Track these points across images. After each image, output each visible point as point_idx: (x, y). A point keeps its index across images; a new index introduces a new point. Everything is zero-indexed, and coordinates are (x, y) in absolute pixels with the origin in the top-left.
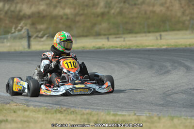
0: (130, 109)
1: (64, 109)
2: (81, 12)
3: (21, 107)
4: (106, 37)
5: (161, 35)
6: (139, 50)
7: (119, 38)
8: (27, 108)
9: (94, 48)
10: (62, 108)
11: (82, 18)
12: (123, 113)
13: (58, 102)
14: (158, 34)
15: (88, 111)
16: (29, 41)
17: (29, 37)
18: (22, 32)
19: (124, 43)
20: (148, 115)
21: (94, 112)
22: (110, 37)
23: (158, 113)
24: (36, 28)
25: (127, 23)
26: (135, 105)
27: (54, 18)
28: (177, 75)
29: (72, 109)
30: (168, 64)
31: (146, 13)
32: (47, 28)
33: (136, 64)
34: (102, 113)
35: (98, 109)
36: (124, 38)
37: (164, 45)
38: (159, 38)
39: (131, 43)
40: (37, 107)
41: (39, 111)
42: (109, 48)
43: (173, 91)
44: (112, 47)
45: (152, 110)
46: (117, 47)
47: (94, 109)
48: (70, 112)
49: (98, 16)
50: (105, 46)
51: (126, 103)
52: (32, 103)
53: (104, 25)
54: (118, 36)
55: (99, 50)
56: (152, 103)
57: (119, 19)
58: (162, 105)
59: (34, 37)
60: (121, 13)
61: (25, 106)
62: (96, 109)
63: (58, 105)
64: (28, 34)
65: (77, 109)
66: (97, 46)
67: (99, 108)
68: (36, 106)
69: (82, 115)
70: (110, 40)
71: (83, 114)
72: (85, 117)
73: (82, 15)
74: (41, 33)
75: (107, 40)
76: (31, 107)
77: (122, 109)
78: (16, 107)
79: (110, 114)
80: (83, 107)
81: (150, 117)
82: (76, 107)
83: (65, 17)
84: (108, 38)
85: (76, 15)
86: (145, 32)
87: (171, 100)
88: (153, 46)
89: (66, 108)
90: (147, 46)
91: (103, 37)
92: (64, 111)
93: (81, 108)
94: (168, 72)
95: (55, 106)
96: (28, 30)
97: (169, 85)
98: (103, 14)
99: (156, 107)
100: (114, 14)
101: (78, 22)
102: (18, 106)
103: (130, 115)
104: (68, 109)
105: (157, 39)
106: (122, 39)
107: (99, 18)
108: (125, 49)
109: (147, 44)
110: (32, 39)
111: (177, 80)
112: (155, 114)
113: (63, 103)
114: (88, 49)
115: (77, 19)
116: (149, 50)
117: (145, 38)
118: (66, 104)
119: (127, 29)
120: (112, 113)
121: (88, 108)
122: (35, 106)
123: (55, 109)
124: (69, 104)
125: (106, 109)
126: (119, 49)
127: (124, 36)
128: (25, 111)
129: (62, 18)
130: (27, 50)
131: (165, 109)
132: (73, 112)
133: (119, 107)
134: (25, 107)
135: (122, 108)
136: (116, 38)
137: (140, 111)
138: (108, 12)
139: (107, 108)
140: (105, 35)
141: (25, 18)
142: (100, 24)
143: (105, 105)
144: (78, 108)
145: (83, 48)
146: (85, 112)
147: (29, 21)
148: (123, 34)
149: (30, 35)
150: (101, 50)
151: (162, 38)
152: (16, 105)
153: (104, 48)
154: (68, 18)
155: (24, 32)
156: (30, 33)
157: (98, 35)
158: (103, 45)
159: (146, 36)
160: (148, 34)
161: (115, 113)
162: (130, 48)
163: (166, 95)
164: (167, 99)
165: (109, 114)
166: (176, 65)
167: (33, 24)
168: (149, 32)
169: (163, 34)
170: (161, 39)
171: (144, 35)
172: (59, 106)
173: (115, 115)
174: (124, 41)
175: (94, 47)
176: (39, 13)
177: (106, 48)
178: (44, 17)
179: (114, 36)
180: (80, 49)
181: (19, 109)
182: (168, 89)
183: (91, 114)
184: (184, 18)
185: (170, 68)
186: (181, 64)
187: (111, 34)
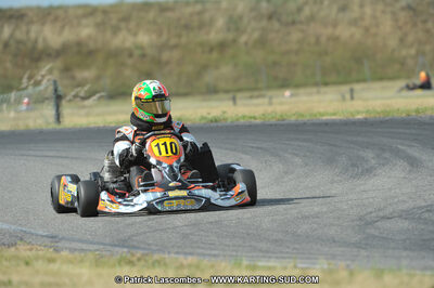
0: (285, 255)
1: (139, 255)
2: (173, 41)
3: (40, 253)
4: (231, 95)
5: (352, 91)
6: (305, 123)
7: (258, 97)
8: (55, 255)
9: (203, 121)
10: (133, 255)
11: (176, 54)
12: (271, 264)
13: (125, 241)
14: (345, 88)
15: (190, 259)
16: (58, 107)
17: (58, 98)
18: (42, 88)
19: (270, 109)
20: (326, 266)
21: (206, 262)
22: (239, 95)
23: (349, 262)
24: (73, 78)
25: (275, 64)
26: (297, 246)
27: (114, 55)
28: (389, 177)
29: (156, 257)
30: (369, 154)
31: (318, 41)
32: (98, 78)
33: (297, 155)
34: (223, 264)
35: (215, 256)
36: (271, 98)
37: (358, 112)
38: (348, 96)
39: (285, 108)
40: (77, 253)
41: (82, 261)
42: (237, 120)
43: (381, 214)
44: (244, 117)
45: (334, 257)
46: (255, 118)
47: (204, 255)
48: (150, 261)
49: (211, 50)
50: (226, 115)
51: (277, 241)
52: (67, 245)
53: (226, 70)
54: (256, 93)
55: (215, 124)
56: (334, 241)
58: (357, 245)
59: (68, 98)
60: (262, 42)
61: (51, 250)
62: (209, 255)
63: (124, 246)
64: (56, 90)
65: (167, 256)
66: (210, 117)
67: (215, 252)
68: (75, 250)
69: (177, 268)
70: (238, 102)
71: (181, 267)
73: (176, 46)
74: (86, 88)
75: (231, 103)
76: (65, 253)
77: (267, 254)
78: (29, 253)
79: (241, 265)
80: (180, 250)
81: (331, 271)
82: (164, 252)
83: (137, 53)
84: (234, 99)
85: (162, 48)
86: (316, 84)
87: (377, 233)
88: (335, 114)
89: (143, 255)
90: (322, 115)
91: (222, 96)
92: (139, 260)
93: (177, 253)
94: (369, 171)
95: (117, 249)
96: (55, 82)
97: (371, 200)
98: (222, 46)
99: (344, 249)
100: (246, 44)
101: (167, 63)
102: (34, 252)
104: (147, 255)
105: (344, 99)
106: (266, 100)
107: (215, 55)
108: (273, 121)
109: (322, 110)
110: (64, 102)
111: (390, 189)
112: (343, 264)
113: (135, 243)
115: (166, 56)
116: (326, 124)
117: (316, 98)
118: (142, 246)
119: (276, 78)
120: (245, 263)
121: (191, 254)
122: (72, 250)
123: (118, 257)
124: (149, 245)
125: (231, 256)
126: (258, 121)
127: (270, 93)
128: (51, 260)
129: (131, 55)
130: (53, 126)
131: (363, 253)
132: (158, 262)
133: (261, 251)
134: (50, 253)
135: (267, 252)
136: (251, 97)
137: (308, 258)
138: (234, 41)
139: (234, 253)
140: (227, 92)
141: (49, 55)
142: (217, 67)
143: (229, 246)
144: (169, 253)
146: (185, 262)
147: (59, 63)
148: (269, 88)
149: (59, 93)
150: (219, 124)
151: (355, 95)
152: (31, 250)
153: (225, 119)
154: (144, 56)
155: (47, 88)
156: (60, 88)
157: (212, 91)
158: (224, 112)
159: (318, 92)
160: (323, 89)
161: (252, 263)
162: (284, 120)
163: (365, 222)
164: (368, 231)
165: (238, 266)
166: (387, 155)
167: (67, 69)
168: (326, 84)
169: (357, 87)
170: (352, 98)
171: (314, 90)
172: (125, 250)
174: (270, 104)
175: (203, 118)
176: (79, 44)
177: (229, 121)
178: (91, 53)
179: (248, 94)
181: (37, 258)
182: (370, 210)
183: (198, 267)
184: (404, 52)
185: (373, 162)
186: (398, 154)
187: (240, 90)
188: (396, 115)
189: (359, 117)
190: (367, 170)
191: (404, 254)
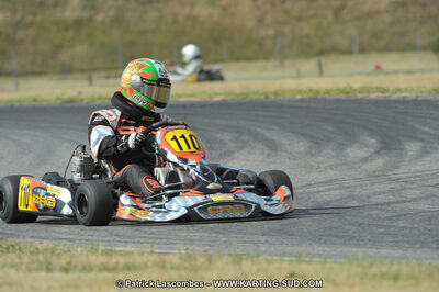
0: (142, 240)
2: (28, 19)
4: (86, 75)
9: (59, 102)
11: (31, 33)
12: (128, 249)
15: (46, 244)
20: (183, 252)
21: (61, 247)
22: (95, 75)
23: (207, 248)
25: (132, 44)
26: (154, 230)
28: (248, 161)
29: (11, 241)
30: (227, 137)
31: (175, 21)
34: (79, 250)
35: (70, 240)
37: (217, 94)
42: (93, 101)
44: (100, 98)
45: (191, 241)
47: (59, 239)
48: (5, 246)
49: (67, 29)
50: (83, 96)
53: (82, 49)
54: (112, 73)
55: (70, 105)
57: (116, 34)
58: (216, 230)
60: (118, 21)
62: (65, 239)
65: (22, 240)
66: (66, 97)
67: (71, 237)
69: (32, 253)
70: (95, 82)
71: (37, 251)
72: (41, 257)
73: (30, 25)
75: (86, 83)
77: (124, 239)
79: (97, 251)
80: (35, 234)
81: (189, 257)
82: (19, 236)
84: (90, 79)
85: (17, 25)
88: (192, 96)
90: (180, 96)
91: (78, 75)
93: (32, 237)
94: (227, 155)
98: (78, 24)
99: (202, 234)
100: (103, 22)
101: (21, 41)
103: (142, 254)
107: (70, 34)
112: (201, 249)
114: (44, 104)
115: (20, 34)
116: (184, 106)
120: (101, 248)
121: (48, 238)
125: (88, 240)
131: (222, 238)
132: (13, 246)
133: (117, 235)
135: (124, 236)
136: (108, 77)
137: (165, 243)
138: (90, 20)
139: (90, 238)
140: (82, 71)
142: (72, 47)
144: (24, 237)
145: (35, 100)
146: (39, 247)
150: (76, 105)
153: (82, 100)
157: (67, 71)
158: (80, 93)
161: (109, 248)
165: (94, 251)
166: (245, 138)
173: (109, 253)
175: (58, 98)
177: (85, 102)
179: (103, 74)
180: (26, 104)
183: (53, 252)
184: (262, 32)
185: (231, 145)
186: (256, 137)
187: (95, 70)
188: (254, 97)
189: (218, 98)
190: (225, 154)
191: (263, 239)
